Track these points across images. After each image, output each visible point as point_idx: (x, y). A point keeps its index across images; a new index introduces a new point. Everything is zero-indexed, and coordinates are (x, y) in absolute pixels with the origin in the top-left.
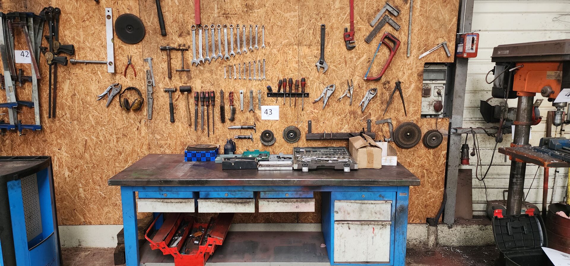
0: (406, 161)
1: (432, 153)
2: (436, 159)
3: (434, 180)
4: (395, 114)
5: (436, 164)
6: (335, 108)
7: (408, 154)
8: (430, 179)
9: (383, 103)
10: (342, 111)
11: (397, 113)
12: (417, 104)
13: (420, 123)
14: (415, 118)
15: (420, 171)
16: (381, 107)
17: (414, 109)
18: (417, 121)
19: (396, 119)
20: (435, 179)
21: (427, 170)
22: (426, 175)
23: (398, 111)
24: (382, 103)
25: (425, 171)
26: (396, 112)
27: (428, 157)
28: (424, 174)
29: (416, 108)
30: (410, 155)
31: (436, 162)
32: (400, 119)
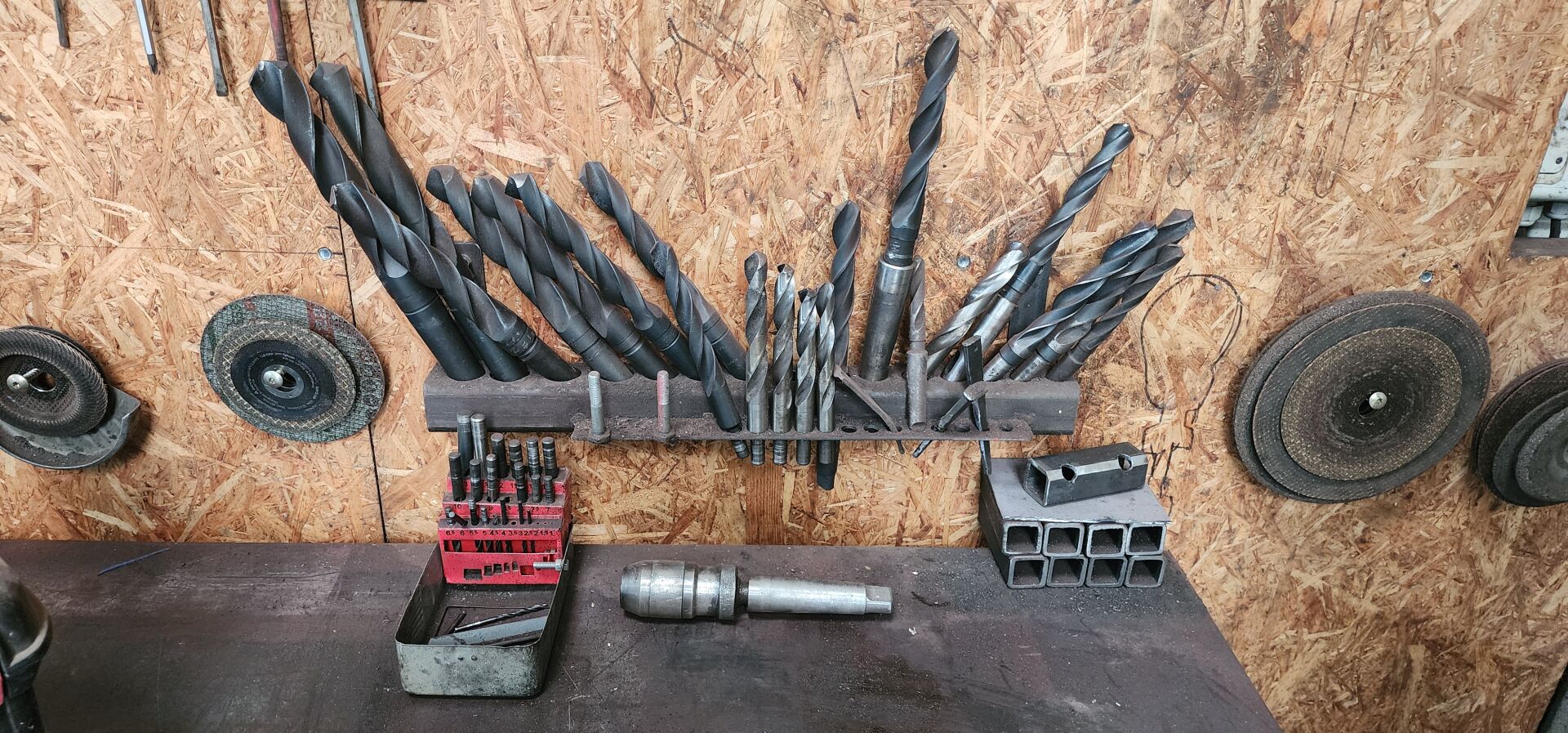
0: (1293, 582)
1: (1513, 534)
2: (1528, 577)
3: (1466, 708)
4: (1287, 204)
5: (1519, 607)
6: (715, 135)
7: (1321, 537)
8: (1442, 706)
9: (1190, 93)
10: (782, 162)
11: (1300, 203)
12: (1513, 122)
13: (1487, 294)
14: (1462, 249)
15: (1381, 649)
16: (1170, 131)
17: (1475, 162)
18: (1467, 280)
19: (1288, 254)
20: (1482, 701)
21: (1434, 647)
22: (1417, 675)
23: (1318, 176)
24: (1183, 95)
25: (1418, 653)
26: (1301, 188)
27: (1472, 560)
28: (1408, 671)
29: (1496, 162)
30: (1337, 546)
31: (1524, 591)
32: (1320, 256)
